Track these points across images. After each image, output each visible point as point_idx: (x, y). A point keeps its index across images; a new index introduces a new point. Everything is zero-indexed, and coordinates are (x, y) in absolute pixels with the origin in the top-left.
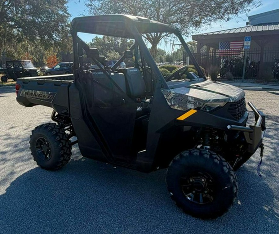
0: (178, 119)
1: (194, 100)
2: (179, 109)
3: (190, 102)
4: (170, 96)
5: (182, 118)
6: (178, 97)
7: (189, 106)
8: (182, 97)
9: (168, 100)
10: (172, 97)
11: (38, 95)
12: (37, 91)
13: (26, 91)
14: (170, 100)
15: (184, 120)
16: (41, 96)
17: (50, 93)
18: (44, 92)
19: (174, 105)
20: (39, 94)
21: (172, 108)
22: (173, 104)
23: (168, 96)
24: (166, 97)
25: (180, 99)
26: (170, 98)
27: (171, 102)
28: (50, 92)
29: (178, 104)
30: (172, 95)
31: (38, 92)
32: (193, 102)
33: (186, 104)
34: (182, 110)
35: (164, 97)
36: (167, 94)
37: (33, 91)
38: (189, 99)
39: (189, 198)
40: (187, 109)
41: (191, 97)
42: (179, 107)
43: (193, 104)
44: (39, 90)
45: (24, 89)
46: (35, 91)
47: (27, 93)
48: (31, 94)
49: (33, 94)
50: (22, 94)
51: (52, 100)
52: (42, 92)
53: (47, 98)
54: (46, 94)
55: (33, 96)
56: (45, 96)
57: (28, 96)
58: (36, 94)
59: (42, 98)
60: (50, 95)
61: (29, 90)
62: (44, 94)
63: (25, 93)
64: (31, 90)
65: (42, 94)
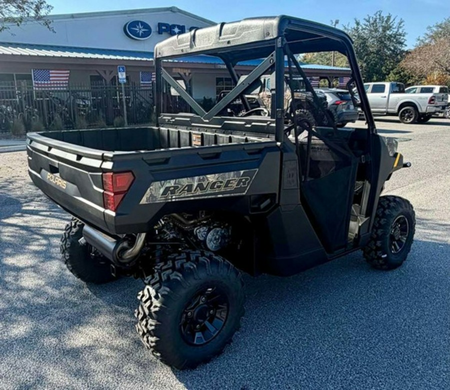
0: (394, 165)
9: (387, 146)
11: (210, 185)
12: (208, 176)
13: (168, 185)
16: (219, 187)
17: (242, 172)
18: (227, 174)
20: (214, 181)
28: (242, 170)
31: (211, 178)
44: (215, 173)
45: (158, 181)
46: (201, 177)
47: (173, 188)
48: (185, 188)
49: (195, 187)
50: (148, 196)
51: (247, 187)
52: (221, 174)
53: (235, 186)
54: (234, 177)
55: (195, 191)
56: (230, 183)
57: (174, 197)
58: (204, 183)
59: (223, 189)
60: (242, 176)
61: (180, 180)
62: (228, 179)
63: (162, 191)
64: (187, 177)
65: (221, 180)
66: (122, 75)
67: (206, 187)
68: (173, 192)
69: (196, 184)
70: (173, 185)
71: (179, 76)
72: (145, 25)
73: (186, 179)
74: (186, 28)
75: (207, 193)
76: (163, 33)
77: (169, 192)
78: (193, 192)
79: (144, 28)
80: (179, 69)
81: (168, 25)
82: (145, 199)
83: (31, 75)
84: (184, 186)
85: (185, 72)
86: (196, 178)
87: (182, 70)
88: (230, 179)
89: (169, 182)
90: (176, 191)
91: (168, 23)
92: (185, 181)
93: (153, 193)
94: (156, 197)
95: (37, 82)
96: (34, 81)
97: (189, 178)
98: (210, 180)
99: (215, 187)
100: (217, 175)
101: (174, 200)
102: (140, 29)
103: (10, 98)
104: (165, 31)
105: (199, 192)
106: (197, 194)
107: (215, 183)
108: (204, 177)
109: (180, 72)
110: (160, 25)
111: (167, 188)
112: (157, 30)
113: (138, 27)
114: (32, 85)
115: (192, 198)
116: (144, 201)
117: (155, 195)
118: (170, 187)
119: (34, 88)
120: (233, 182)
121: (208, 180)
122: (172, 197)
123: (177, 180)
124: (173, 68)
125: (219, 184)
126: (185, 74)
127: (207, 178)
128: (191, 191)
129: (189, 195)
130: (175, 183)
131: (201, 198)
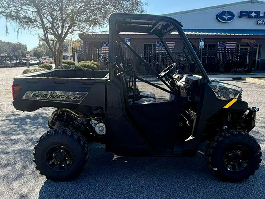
0: (224, 107)
1: (234, 91)
2: (224, 99)
3: (231, 93)
4: (217, 89)
5: (227, 106)
6: (222, 89)
7: (231, 96)
8: (225, 89)
9: (215, 92)
10: (218, 90)
11: (57, 96)
12: (56, 92)
13: (35, 93)
14: (217, 92)
15: (229, 107)
16: (63, 98)
17: (77, 93)
18: (67, 92)
19: (221, 96)
21: (219, 99)
22: (219, 95)
23: (215, 89)
24: (213, 90)
25: (224, 91)
26: (217, 91)
27: (218, 94)
28: (77, 91)
29: (223, 96)
30: (218, 88)
31: (58, 93)
32: (233, 93)
33: (229, 94)
34: (226, 99)
35: (212, 90)
36: (214, 88)
37: (48, 93)
38: (231, 91)
39: (229, 169)
40: (229, 98)
41: (232, 89)
42: (224, 98)
43: (233, 94)
44: (60, 91)
45: (30, 90)
46: (52, 92)
47: (37, 95)
48: (44, 95)
49: (49, 96)
50: (26, 96)
51: (81, 100)
52: (64, 92)
53: (72, 98)
54: (72, 94)
55: (49, 97)
56: (69, 97)
57: (38, 98)
58: (54, 95)
59: (65, 99)
60: (77, 95)
61: (41, 91)
62: (68, 95)
63: (32, 95)
64: (45, 91)
65: (64, 95)
66: (202, 44)
67: (55, 96)
68: (37, 96)
69: (49, 95)
70: (37, 93)
71: (246, 44)
72: (231, 13)
73: (44, 91)
74: (261, 12)
75: (56, 99)
76: (243, 17)
77: (36, 96)
78: (48, 98)
79: (229, 15)
80: (247, 40)
81: (248, 11)
82: (24, 97)
83: (155, 44)
84: (43, 94)
85: (251, 41)
86: (50, 92)
87: (249, 40)
88: (70, 95)
89: (36, 92)
90: (39, 96)
91: (248, 10)
92: (44, 93)
93: (28, 95)
94: (29, 97)
95: (158, 48)
96: (156, 48)
97: (46, 91)
98: (58, 94)
99: (60, 97)
100: (61, 92)
101: (38, 100)
102: (226, 16)
103: (146, 56)
104: (244, 15)
105: (51, 99)
106: (50, 99)
107: (61, 95)
108: (54, 92)
109: (247, 41)
110: (241, 12)
111: (34, 94)
112: (239, 16)
113: (225, 15)
114: (155, 49)
115: (47, 101)
116: (24, 98)
117: (29, 96)
118: (36, 94)
119: (156, 51)
120: (72, 97)
121: (56, 94)
122: (37, 98)
123: (39, 91)
124: (241, 39)
125: (63, 96)
126: (251, 42)
127: (56, 93)
128: (47, 97)
129: (46, 99)
130: (38, 93)
131: (52, 101)
